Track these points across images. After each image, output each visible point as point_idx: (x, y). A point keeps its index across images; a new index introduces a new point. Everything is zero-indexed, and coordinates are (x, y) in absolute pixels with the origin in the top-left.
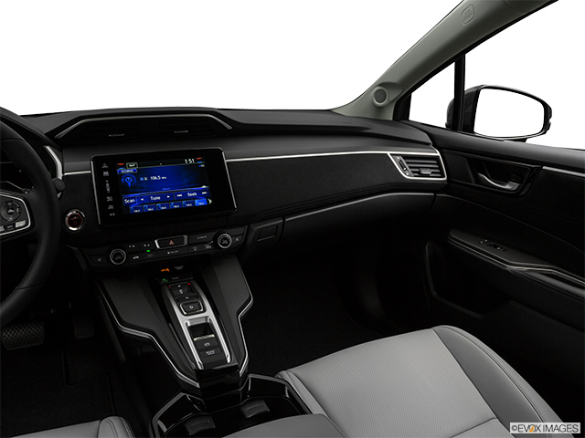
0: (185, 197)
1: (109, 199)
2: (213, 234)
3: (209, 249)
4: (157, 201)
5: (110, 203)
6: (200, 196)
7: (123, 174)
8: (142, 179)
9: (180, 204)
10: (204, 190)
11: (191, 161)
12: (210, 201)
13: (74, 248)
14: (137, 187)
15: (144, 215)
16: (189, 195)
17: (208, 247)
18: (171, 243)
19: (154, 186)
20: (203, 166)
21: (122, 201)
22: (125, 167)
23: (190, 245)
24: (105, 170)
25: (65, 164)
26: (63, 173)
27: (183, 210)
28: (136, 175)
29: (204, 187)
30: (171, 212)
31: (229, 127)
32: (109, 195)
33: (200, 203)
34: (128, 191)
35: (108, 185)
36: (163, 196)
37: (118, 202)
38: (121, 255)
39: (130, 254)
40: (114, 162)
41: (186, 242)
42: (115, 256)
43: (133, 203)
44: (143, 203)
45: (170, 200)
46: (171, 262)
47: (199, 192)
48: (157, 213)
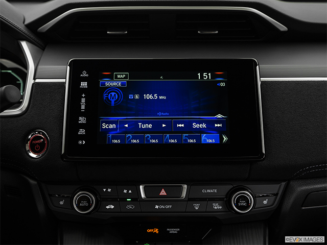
0: (188, 129)
1: (82, 120)
2: (227, 188)
3: (218, 211)
4: (147, 131)
5: (82, 126)
6: (210, 129)
7: (108, 87)
8: (131, 96)
9: (179, 138)
10: (218, 121)
11: (207, 76)
12: (225, 139)
13: (32, 182)
14: (123, 108)
15: (126, 148)
16: (195, 126)
17: (217, 206)
18: (163, 193)
19: (146, 108)
20: (222, 84)
21: (98, 125)
22: (111, 77)
23: (190, 199)
24: (84, 79)
25: (39, 67)
26: (35, 79)
27: (182, 147)
28: (125, 90)
29: (219, 116)
30: (163, 147)
31: (283, 28)
32: (82, 115)
33: (209, 140)
34: (110, 111)
35: (83, 100)
36: (156, 124)
37: (93, 126)
38: (88, 201)
39: (103, 200)
40: (98, 70)
41: (184, 194)
42: (79, 201)
43: (113, 129)
44: (127, 131)
45: (165, 131)
46: (163, 221)
47: (210, 124)
48: (145, 148)
